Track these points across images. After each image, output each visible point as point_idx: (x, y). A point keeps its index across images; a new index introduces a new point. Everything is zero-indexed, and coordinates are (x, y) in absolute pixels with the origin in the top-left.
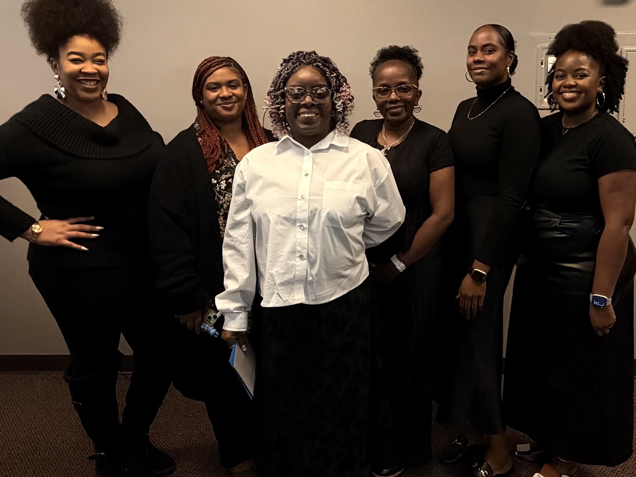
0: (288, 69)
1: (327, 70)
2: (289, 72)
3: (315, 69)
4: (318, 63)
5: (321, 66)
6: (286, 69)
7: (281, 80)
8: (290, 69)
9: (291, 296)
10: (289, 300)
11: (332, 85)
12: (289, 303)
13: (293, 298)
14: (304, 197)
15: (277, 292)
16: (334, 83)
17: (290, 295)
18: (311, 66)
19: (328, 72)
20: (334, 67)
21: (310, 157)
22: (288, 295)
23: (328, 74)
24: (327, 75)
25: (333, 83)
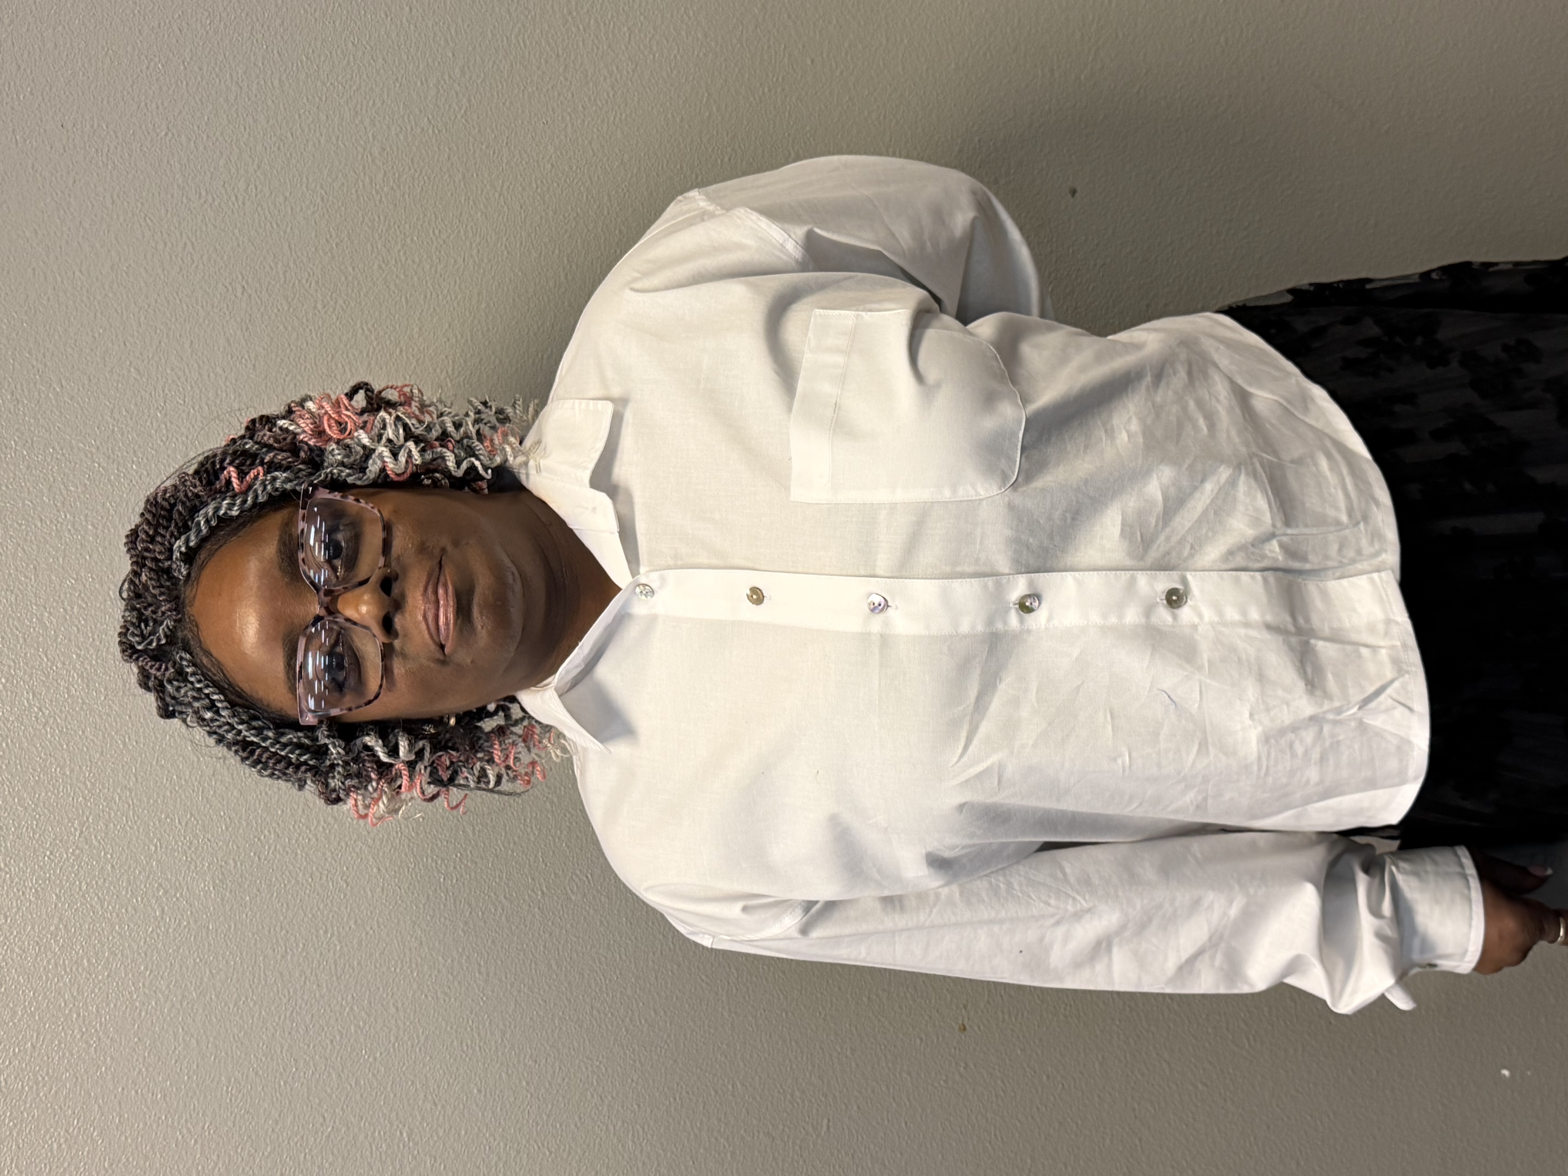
0: (212, 707)
1: (210, 510)
2: (227, 699)
3: (202, 567)
4: (176, 555)
5: (187, 541)
6: (208, 715)
7: (265, 739)
8: (207, 695)
9: (1371, 640)
10: (1393, 647)
11: (288, 486)
12: (1405, 646)
13: (1381, 627)
14: (877, 600)
15: (1355, 710)
16: (274, 479)
17: (1366, 646)
18: (187, 593)
19: (217, 509)
20: (197, 472)
21: (663, 579)
22: (1364, 651)
23: (230, 506)
24: (235, 512)
25: (278, 484)
